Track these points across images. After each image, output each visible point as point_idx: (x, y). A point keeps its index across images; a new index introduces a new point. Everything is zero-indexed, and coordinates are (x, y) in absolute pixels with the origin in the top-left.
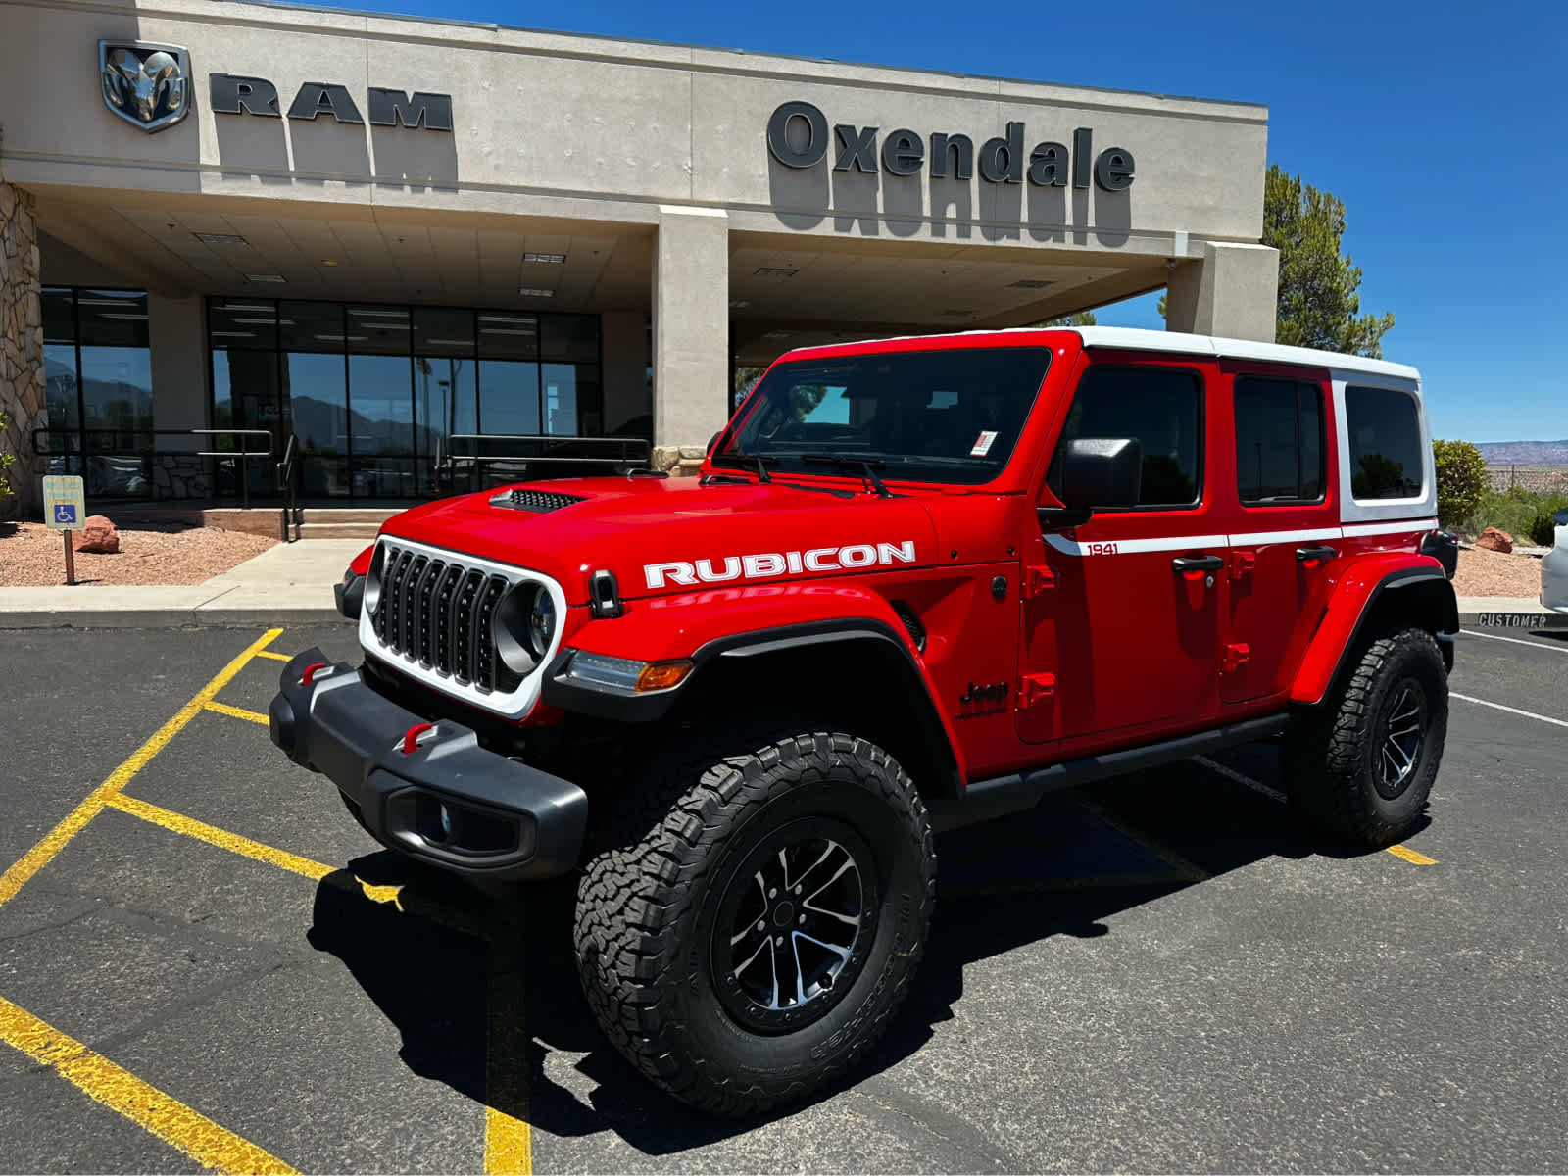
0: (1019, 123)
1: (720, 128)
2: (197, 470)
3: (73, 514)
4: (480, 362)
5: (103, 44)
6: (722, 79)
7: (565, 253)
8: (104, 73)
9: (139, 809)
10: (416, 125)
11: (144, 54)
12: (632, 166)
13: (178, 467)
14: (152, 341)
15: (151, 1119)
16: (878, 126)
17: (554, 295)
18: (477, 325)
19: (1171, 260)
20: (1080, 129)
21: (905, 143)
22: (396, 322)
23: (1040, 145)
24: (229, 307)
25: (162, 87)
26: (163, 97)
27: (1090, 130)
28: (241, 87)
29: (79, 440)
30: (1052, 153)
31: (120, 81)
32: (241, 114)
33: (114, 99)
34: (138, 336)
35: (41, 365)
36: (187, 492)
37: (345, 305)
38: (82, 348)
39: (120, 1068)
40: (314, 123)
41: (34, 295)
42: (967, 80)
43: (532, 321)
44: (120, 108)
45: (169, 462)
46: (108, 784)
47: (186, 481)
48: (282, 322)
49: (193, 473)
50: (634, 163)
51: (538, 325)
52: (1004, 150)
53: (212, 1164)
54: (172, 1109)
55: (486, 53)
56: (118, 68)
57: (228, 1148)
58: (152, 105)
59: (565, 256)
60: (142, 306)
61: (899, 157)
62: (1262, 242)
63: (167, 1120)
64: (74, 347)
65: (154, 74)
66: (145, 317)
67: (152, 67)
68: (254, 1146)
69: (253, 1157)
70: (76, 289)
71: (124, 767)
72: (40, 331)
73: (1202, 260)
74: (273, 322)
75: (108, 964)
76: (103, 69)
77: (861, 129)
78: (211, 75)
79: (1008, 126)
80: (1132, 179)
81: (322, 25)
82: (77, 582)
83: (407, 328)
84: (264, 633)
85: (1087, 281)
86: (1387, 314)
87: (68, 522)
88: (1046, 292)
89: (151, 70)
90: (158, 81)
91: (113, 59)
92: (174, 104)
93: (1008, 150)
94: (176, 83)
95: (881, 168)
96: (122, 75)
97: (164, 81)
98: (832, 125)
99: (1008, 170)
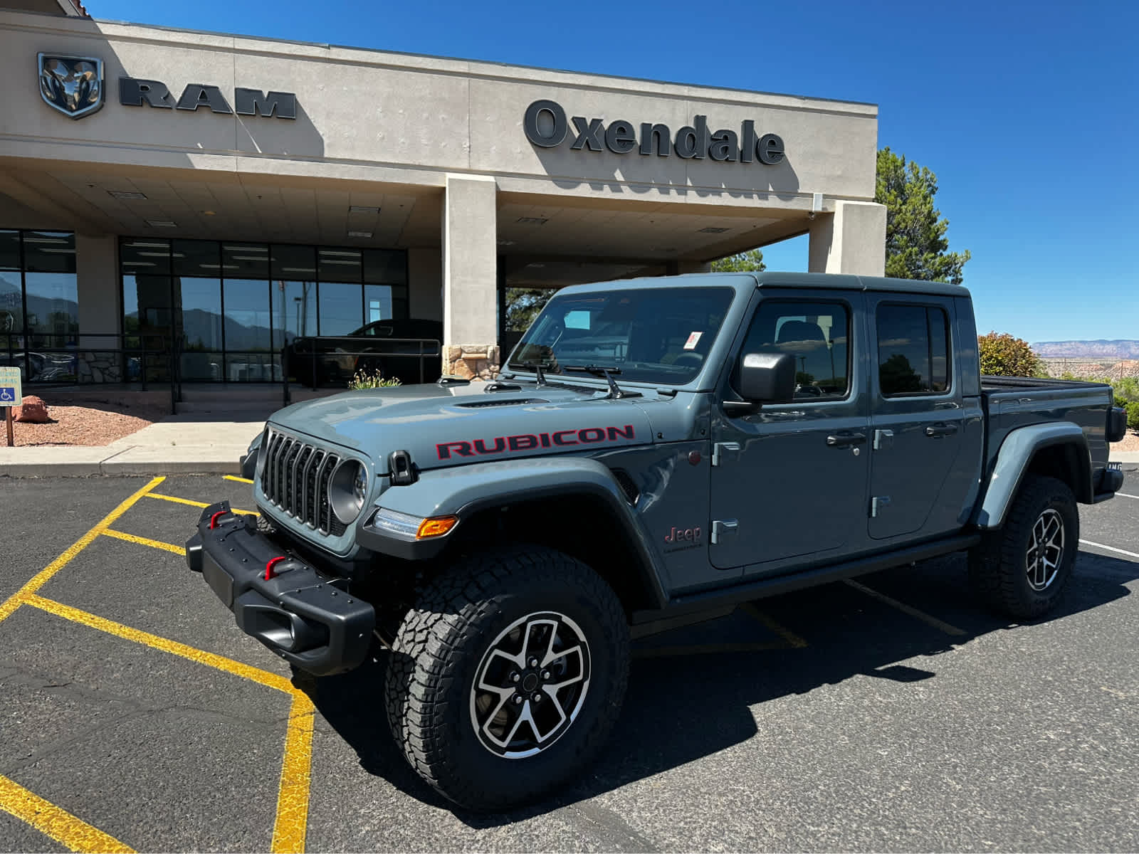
0: (703, 116)
1: (489, 119)
2: (111, 363)
3: (13, 395)
4: (320, 284)
5: (41, 55)
6: (491, 83)
7: (379, 206)
8: (41, 77)
9: (48, 605)
10: (270, 115)
11: (72, 65)
12: (426, 145)
13: (96, 361)
14: (77, 269)
15: (37, 819)
16: (602, 118)
17: (373, 236)
18: (319, 257)
19: (811, 213)
20: (746, 121)
21: (622, 130)
22: (259, 256)
23: (718, 133)
24: (136, 244)
25: (84, 85)
26: (85, 94)
27: (753, 121)
28: (142, 87)
29: (23, 341)
30: (726, 138)
31: (53, 82)
32: (141, 106)
33: (49, 94)
34: (68, 265)
37: (221, 243)
38: (26, 274)
39: (17, 785)
40: (195, 113)
42: (666, 86)
43: (359, 255)
44: (53, 101)
45: (90, 357)
46: (27, 587)
47: (102, 371)
48: (174, 255)
49: (107, 364)
50: (428, 143)
51: (362, 257)
52: (691, 135)
53: (78, 848)
54: (52, 812)
55: (320, 65)
56: (52, 73)
57: (90, 837)
58: (77, 99)
59: (380, 209)
60: (71, 243)
61: (618, 140)
62: (877, 200)
63: (49, 820)
64: (20, 274)
65: (79, 77)
66: (73, 251)
67: (77, 72)
68: (109, 836)
69: (107, 843)
70: (21, 230)
71: (39, 576)
73: (833, 213)
74: (168, 255)
75: (15, 713)
76: (41, 73)
77: (590, 120)
78: (120, 79)
79: (696, 118)
80: (784, 155)
81: (202, 43)
82: (15, 445)
83: (266, 259)
84: (152, 479)
85: (753, 228)
86: (967, 251)
87: (9, 400)
88: (724, 236)
89: (76, 75)
90: (81, 83)
91: (49, 66)
92: (92, 98)
93: (695, 136)
94: (94, 84)
95: (604, 148)
96: (55, 78)
97: (85, 82)
98: (570, 116)
99: (695, 150)
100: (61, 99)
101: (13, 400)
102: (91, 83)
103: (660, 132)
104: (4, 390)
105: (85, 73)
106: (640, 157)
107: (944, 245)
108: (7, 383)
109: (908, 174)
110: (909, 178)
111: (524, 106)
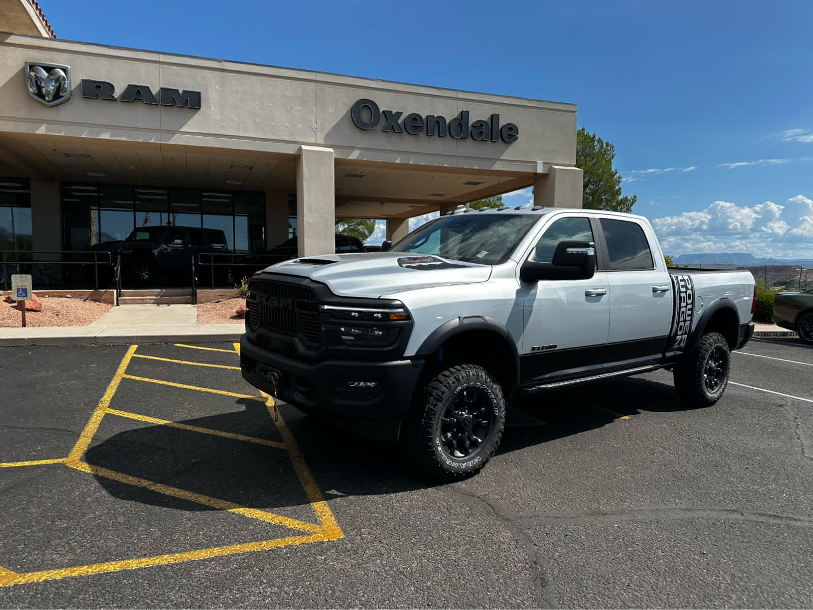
0: (466, 111)
1: (330, 111)
2: (55, 270)
3: (26, 293)
4: (204, 216)
5: (28, 63)
6: (330, 87)
7: (252, 165)
8: (28, 78)
9: (121, 413)
10: (183, 106)
11: (49, 69)
12: (287, 127)
13: (45, 269)
14: (31, 205)
17: (242, 183)
18: (202, 196)
19: (536, 174)
20: (493, 114)
21: (415, 119)
22: (161, 195)
24: (72, 187)
25: (58, 84)
26: (59, 90)
27: (499, 115)
28: (97, 86)
30: (481, 125)
31: (36, 82)
32: (96, 98)
33: (33, 90)
37: (135, 187)
40: (133, 104)
42: (442, 91)
43: (231, 195)
44: (36, 95)
45: (41, 266)
46: (101, 405)
47: (50, 276)
48: (101, 195)
50: (288, 126)
51: (232, 197)
52: (460, 124)
56: (36, 76)
58: (52, 94)
59: (252, 167)
60: (27, 186)
61: (413, 126)
62: (578, 165)
63: (197, 498)
65: (53, 79)
66: (29, 192)
67: (53, 75)
71: (103, 399)
73: (549, 174)
74: (97, 194)
76: (28, 76)
77: (395, 112)
78: (82, 80)
79: (462, 112)
80: (517, 137)
81: (137, 57)
82: (27, 326)
83: (166, 198)
84: (129, 346)
85: (498, 182)
86: (635, 197)
87: (23, 297)
88: (479, 187)
89: (52, 77)
90: (56, 83)
91: (33, 71)
92: (63, 93)
93: (462, 124)
94: (64, 83)
95: (404, 131)
96: (38, 79)
97: (58, 82)
98: (381, 111)
99: (462, 133)
100: (40, 94)
101: (26, 296)
102: (62, 83)
103: (440, 121)
104: (20, 290)
105: (58, 76)
107: (618, 192)
108: (24, 285)
109: (597, 145)
110: (597, 148)
111: (351, 102)
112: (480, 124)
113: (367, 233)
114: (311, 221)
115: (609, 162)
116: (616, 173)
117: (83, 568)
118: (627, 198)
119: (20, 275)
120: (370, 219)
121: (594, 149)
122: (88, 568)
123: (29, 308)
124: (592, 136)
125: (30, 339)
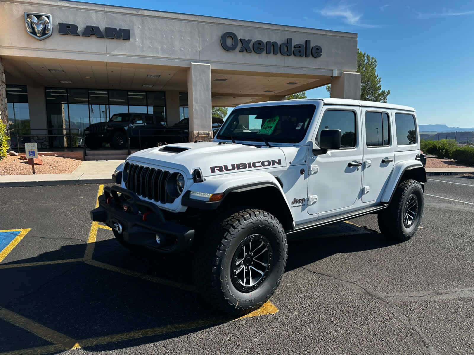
0: (291, 39)
1: (208, 39)
3: (34, 154)
4: (129, 106)
5: (26, 13)
6: (208, 25)
10: (120, 38)
11: (39, 17)
13: (38, 139)
14: (28, 102)
17: (152, 86)
18: (128, 95)
19: (332, 77)
20: (307, 40)
21: (260, 44)
23: (297, 45)
24: (52, 90)
25: (44, 26)
26: (45, 29)
28: (68, 27)
31: (31, 25)
32: (68, 34)
33: (29, 30)
35: (7, 110)
36: (41, 146)
37: (89, 89)
40: (90, 37)
41: (4, 89)
43: (144, 94)
44: (31, 33)
45: (36, 138)
47: (41, 144)
48: (69, 95)
49: (43, 141)
50: (183, 50)
51: (146, 95)
52: (286, 46)
55: (140, 17)
56: (30, 21)
58: (41, 32)
59: (159, 76)
60: (25, 90)
61: (258, 48)
62: (356, 72)
65: (41, 23)
66: (27, 94)
67: (41, 21)
72: (6, 99)
73: (341, 77)
74: (66, 95)
76: (26, 21)
77: (247, 39)
78: (59, 24)
79: (288, 39)
81: (91, 8)
82: (35, 173)
83: (107, 96)
84: (99, 185)
85: (308, 83)
86: (389, 91)
87: (33, 156)
88: (296, 86)
90: (43, 25)
91: (29, 18)
92: (47, 32)
93: (288, 46)
94: (48, 25)
95: (253, 51)
96: (32, 23)
97: (44, 25)
98: (239, 39)
99: (288, 52)
100: (34, 32)
101: (34, 156)
102: (47, 25)
103: (274, 45)
104: (31, 152)
105: (44, 21)
106: (267, 55)
107: (379, 88)
108: (32, 149)
109: (366, 59)
110: (366, 61)
111: (220, 34)
112: (299, 46)
113: (223, 116)
114: (197, 108)
115: (373, 69)
116: (378, 76)
117: (118, 336)
118: (384, 91)
119: (30, 143)
120: (225, 107)
121: (364, 62)
122: (121, 336)
123: (35, 163)
124: (363, 54)
125: (40, 182)
